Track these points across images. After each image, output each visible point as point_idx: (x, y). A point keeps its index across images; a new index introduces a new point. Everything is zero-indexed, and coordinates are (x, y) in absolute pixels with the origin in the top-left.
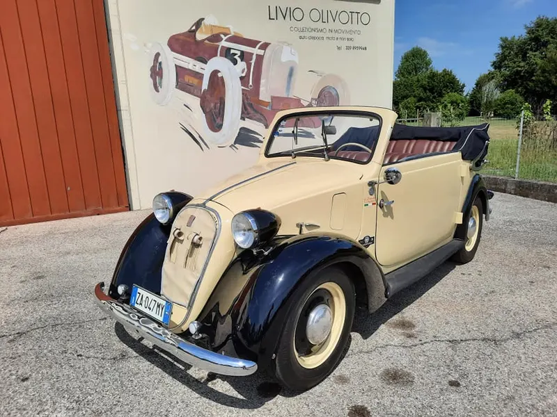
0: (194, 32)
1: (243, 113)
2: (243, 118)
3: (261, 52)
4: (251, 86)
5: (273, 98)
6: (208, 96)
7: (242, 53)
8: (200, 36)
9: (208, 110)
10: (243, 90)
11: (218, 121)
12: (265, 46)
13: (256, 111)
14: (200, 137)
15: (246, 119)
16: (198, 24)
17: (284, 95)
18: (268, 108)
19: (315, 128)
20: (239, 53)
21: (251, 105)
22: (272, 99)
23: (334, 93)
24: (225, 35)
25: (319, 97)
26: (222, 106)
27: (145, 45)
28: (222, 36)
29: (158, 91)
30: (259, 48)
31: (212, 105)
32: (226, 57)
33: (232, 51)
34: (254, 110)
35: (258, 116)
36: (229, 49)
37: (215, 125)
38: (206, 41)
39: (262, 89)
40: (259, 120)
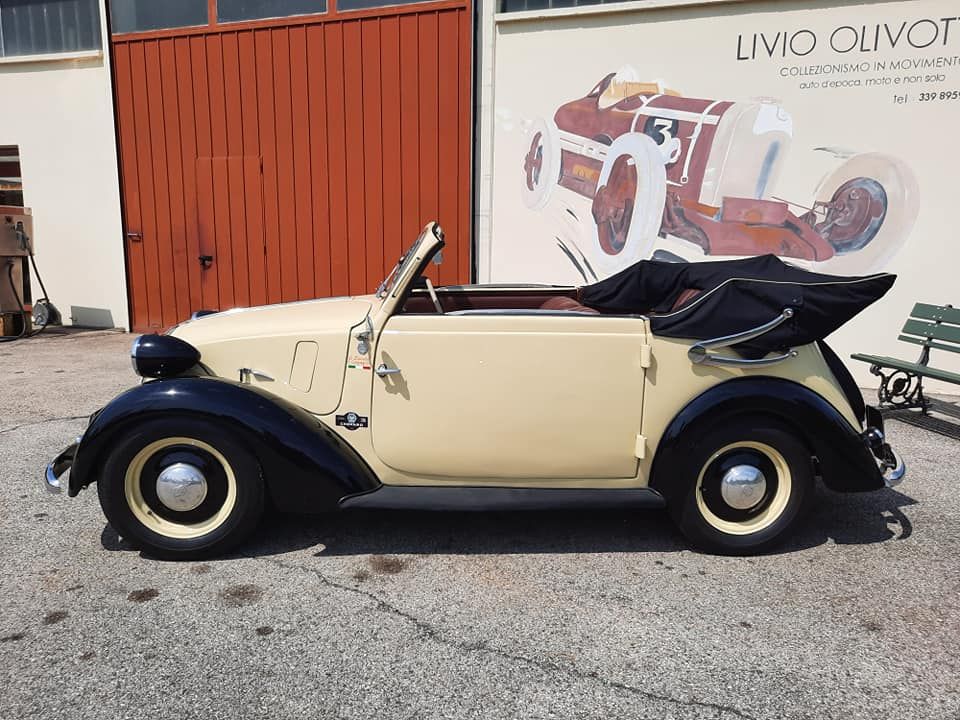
0: (597, 96)
1: (663, 225)
2: (662, 235)
3: (713, 120)
4: (684, 179)
5: (726, 200)
6: (606, 197)
7: (676, 123)
8: (605, 102)
9: (603, 219)
10: (669, 186)
11: (618, 237)
12: (721, 109)
13: (690, 224)
14: (585, 261)
15: (669, 236)
16: (604, 84)
17: (752, 195)
18: (714, 219)
19: (816, 260)
20: (669, 124)
21: (680, 213)
22: (724, 202)
23: (874, 191)
24: (648, 96)
25: (833, 200)
26: (628, 213)
27: (523, 123)
28: (643, 98)
29: (532, 189)
30: (709, 114)
31: (611, 211)
32: (645, 132)
33: (657, 122)
34: (685, 220)
35: (693, 231)
36: (653, 119)
37: (613, 243)
38: (615, 110)
39: (706, 184)
40: (694, 239)
